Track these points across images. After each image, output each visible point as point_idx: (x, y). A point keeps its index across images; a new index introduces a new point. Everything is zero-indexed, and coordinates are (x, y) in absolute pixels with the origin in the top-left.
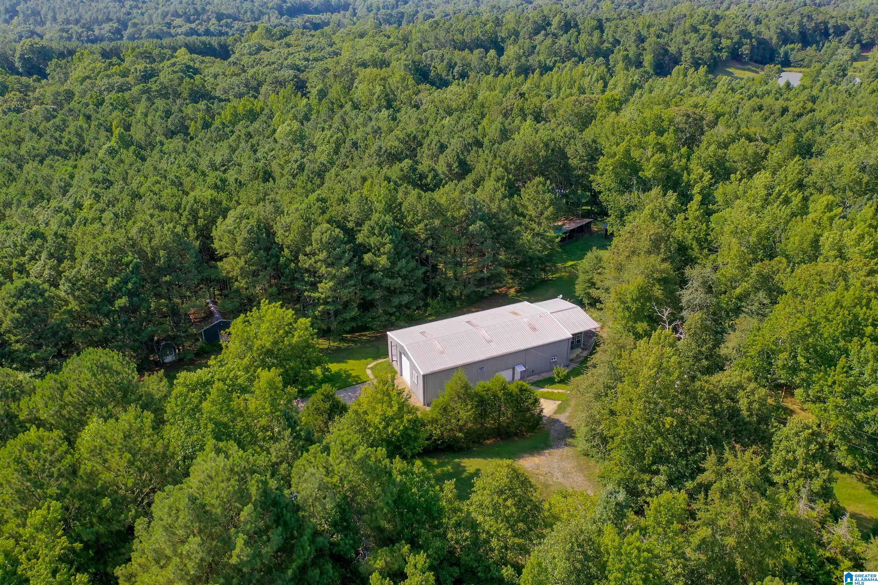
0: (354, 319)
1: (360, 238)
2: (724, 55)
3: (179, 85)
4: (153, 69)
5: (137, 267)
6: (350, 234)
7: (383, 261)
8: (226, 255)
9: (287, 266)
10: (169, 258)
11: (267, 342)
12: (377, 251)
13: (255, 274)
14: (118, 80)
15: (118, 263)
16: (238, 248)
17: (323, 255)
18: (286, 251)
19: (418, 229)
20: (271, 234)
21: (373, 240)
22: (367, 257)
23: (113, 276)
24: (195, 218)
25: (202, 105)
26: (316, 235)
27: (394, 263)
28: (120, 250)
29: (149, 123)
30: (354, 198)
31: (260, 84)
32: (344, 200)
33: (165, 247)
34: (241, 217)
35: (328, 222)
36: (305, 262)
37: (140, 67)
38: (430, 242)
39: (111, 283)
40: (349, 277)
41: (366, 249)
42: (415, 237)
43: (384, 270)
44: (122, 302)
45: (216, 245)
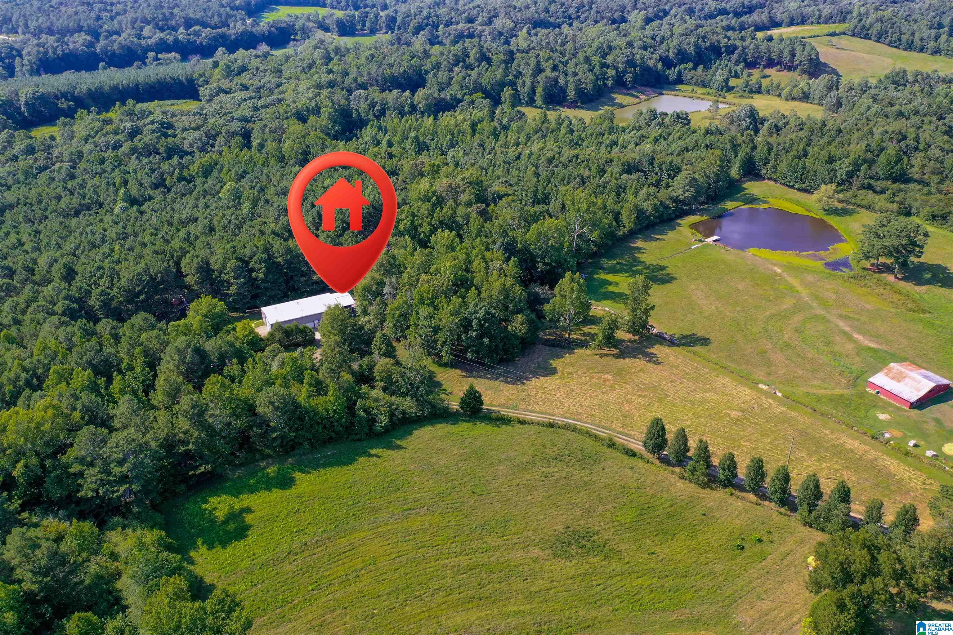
0: (248, 302)
1: (251, 265)
2: (610, 83)
3: (157, 143)
4: (137, 127)
5: (148, 282)
6: (247, 263)
7: (261, 276)
8: (188, 275)
9: (216, 279)
10: (162, 277)
11: (204, 311)
12: (257, 271)
13: (201, 283)
14: (112, 138)
15: (140, 280)
16: (193, 271)
17: (232, 274)
18: (216, 273)
19: (280, 260)
20: (208, 264)
21: (256, 266)
22: (254, 274)
23: (139, 286)
24: (172, 256)
25: (175, 160)
26: (229, 265)
27: (266, 277)
28: (139, 274)
29: (139, 177)
30: (249, 245)
31: (217, 134)
32: (244, 247)
33: (160, 272)
34: (194, 256)
35: (236, 259)
36: (224, 277)
37: (128, 125)
38: (286, 266)
39: (137, 289)
40: (245, 283)
41: (253, 270)
42: (278, 264)
43: (262, 279)
44: (143, 297)
45: (183, 270)
